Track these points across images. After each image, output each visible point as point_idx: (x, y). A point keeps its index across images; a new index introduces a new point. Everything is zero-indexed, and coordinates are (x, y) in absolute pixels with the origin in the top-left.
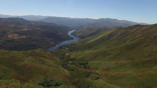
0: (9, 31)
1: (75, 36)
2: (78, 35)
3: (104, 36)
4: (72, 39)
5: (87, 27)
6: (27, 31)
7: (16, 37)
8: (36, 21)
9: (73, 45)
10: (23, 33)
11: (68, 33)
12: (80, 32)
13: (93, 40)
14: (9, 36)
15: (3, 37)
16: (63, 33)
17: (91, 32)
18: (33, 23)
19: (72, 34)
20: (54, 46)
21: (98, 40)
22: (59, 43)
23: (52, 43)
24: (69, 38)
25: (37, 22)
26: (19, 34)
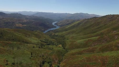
0: (16, 22)
1: (57, 25)
2: (59, 25)
3: (75, 24)
4: (55, 27)
5: (65, 20)
6: (26, 22)
7: (20, 25)
8: (29, 15)
9: (56, 30)
10: (24, 23)
11: (52, 23)
12: (60, 23)
13: (68, 27)
14: (16, 25)
15: (13, 25)
16: (49, 23)
17: (68, 23)
18: (28, 17)
19: (55, 24)
20: (44, 31)
21: (72, 27)
22: (47, 29)
23: (43, 29)
24: (53, 27)
25: (31, 16)
26: (22, 24)
